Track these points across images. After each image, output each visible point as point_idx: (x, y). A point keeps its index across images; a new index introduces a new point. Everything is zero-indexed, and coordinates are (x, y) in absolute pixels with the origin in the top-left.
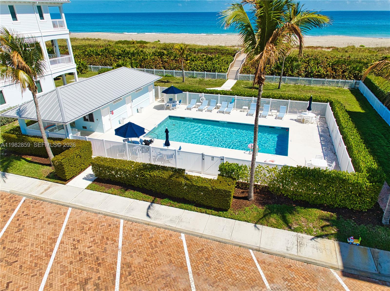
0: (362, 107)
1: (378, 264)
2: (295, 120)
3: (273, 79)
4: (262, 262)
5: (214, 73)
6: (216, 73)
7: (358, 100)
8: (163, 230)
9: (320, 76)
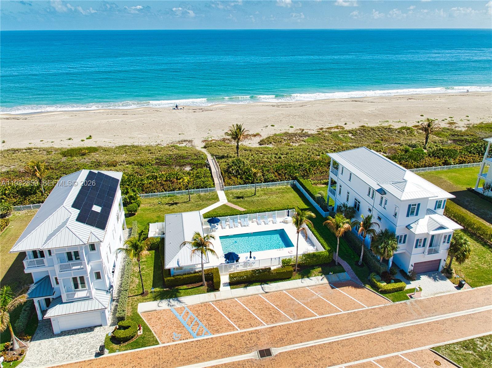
0: (308, 205)
1: (339, 278)
2: (283, 222)
3: (246, 187)
4: (311, 289)
5: (207, 189)
6: (208, 189)
7: (300, 196)
8: (276, 292)
9: (273, 181)
